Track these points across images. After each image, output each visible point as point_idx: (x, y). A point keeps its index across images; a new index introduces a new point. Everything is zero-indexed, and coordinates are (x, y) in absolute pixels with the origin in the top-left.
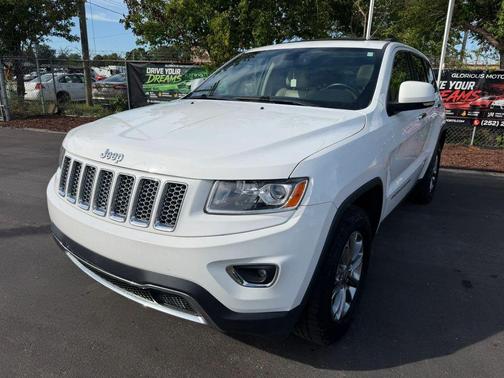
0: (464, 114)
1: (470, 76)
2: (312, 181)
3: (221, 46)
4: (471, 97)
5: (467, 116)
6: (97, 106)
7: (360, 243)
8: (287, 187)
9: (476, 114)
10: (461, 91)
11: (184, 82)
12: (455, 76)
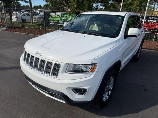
0: (152, 30)
1: (155, 18)
2: (98, 64)
3: (74, 7)
4: (155, 25)
5: (153, 31)
6: (35, 24)
7: (113, 79)
8: (90, 66)
9: (156, 31)
10: (151, 23)
11: (62, 18)
12: (150, 18)
